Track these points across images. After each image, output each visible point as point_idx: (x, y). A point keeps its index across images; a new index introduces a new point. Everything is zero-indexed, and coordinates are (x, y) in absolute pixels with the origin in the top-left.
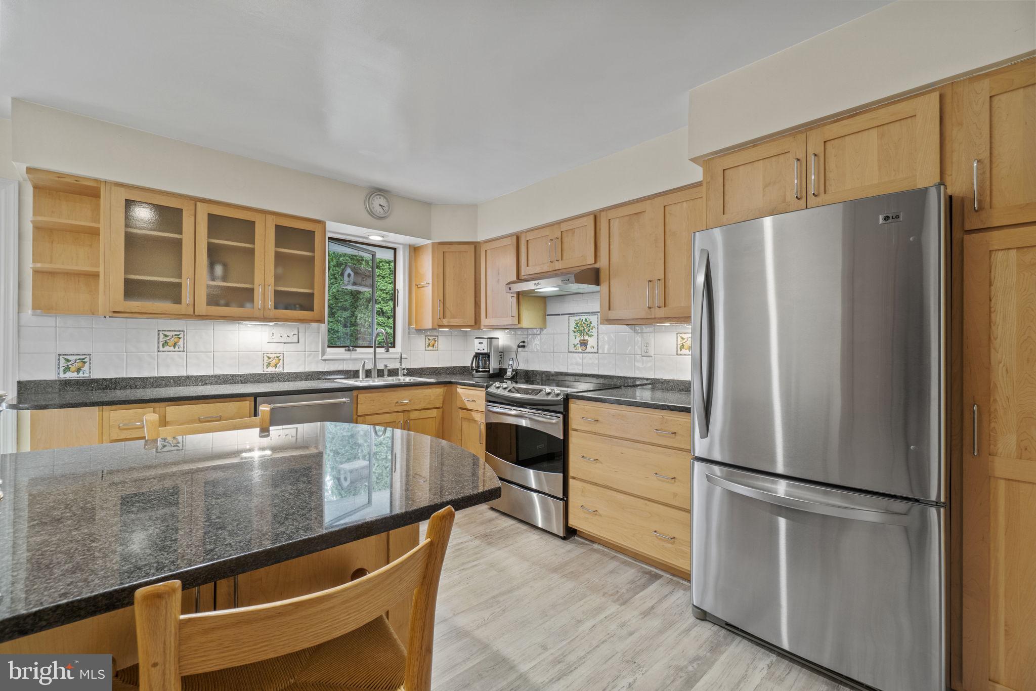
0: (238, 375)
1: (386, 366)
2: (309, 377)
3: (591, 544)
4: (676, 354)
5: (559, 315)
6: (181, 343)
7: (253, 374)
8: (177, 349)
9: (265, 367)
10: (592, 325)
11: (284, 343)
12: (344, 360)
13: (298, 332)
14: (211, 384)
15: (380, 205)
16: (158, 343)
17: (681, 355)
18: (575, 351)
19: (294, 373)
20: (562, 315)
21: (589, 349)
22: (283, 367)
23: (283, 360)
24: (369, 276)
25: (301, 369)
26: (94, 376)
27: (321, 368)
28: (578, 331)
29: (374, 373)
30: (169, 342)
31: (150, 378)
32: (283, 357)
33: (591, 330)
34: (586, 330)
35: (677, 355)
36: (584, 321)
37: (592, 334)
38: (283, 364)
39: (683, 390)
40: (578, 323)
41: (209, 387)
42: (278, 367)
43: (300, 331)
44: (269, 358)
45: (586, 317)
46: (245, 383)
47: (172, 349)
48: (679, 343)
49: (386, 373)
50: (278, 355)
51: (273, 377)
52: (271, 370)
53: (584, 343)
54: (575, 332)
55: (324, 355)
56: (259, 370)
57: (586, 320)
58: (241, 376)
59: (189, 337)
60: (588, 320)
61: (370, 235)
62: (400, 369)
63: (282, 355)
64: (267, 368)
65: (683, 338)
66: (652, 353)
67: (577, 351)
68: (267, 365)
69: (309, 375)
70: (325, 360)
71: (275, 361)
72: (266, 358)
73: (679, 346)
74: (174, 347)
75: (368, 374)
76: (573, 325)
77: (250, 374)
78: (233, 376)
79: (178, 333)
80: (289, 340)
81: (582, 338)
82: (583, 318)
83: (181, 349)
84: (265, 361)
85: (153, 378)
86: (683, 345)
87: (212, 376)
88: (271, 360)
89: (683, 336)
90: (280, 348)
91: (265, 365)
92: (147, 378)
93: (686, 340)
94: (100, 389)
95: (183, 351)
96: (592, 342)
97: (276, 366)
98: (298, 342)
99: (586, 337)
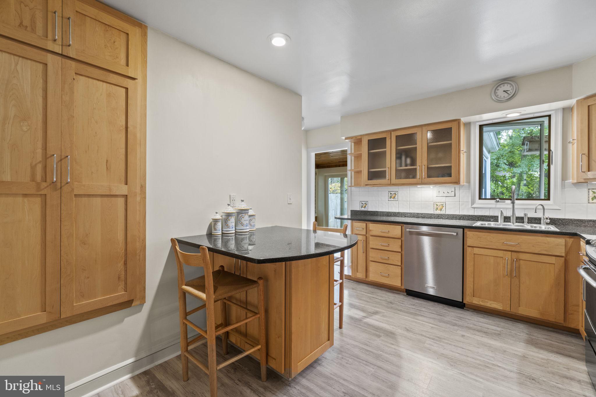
0: (420, 213)
1: (525, 215)
2: (462, 218)
6: (396, 197)
7: (428, 214)
8: (395, 200)
9: (435, 210)
11: (446, 197)
12: (490, 208)
13: (455, 190)
14: (408, 217)
15: (504, 91)
16: (388, 197)
19: (452, 215)
22: (446, 211)
23: (446, 207)
24: (537, 141)
25: (457, 213)
26: (369, 210)
27: (471, 213)
29: (513, 219)
30: (393, 196)
31: (385, 212)
32: (446, 205)
38: (446, 209)
41: (406, 218)
42: (442, 211)
43: (456, 189)
44: (437, 205)
46: (423, 218)
47: (393, 199)
49: (526, 220)
50: (443, 204)
51: (439, 216)
52: (438, 212)
55: (473, 205)
56: (431, 212)
58: (422, 214)
59: (399, 194)
61: (508, 114)
62: (542, 219)
63: (444, 204)
64: (436, 211)
68: (436, 209)
69: (462, 217)
70: (474, 208)
71: (441, 207)
72: (435, 205)
74: (394, 198)
75: (507, 219)
77: (426, 214)
78: (418, 214)
79: (395, 192)
80: (448, 195)
83: (396, 200)
84: (435, 207)
85: (386, 212)
87: (408, 213)
88: (438, 206)
90: (443, 199)
91: (435, 209)
92: (384, 212)
94: (370, 215)
95: (397, 201)
97: (441, 210)
98: (455, 196)
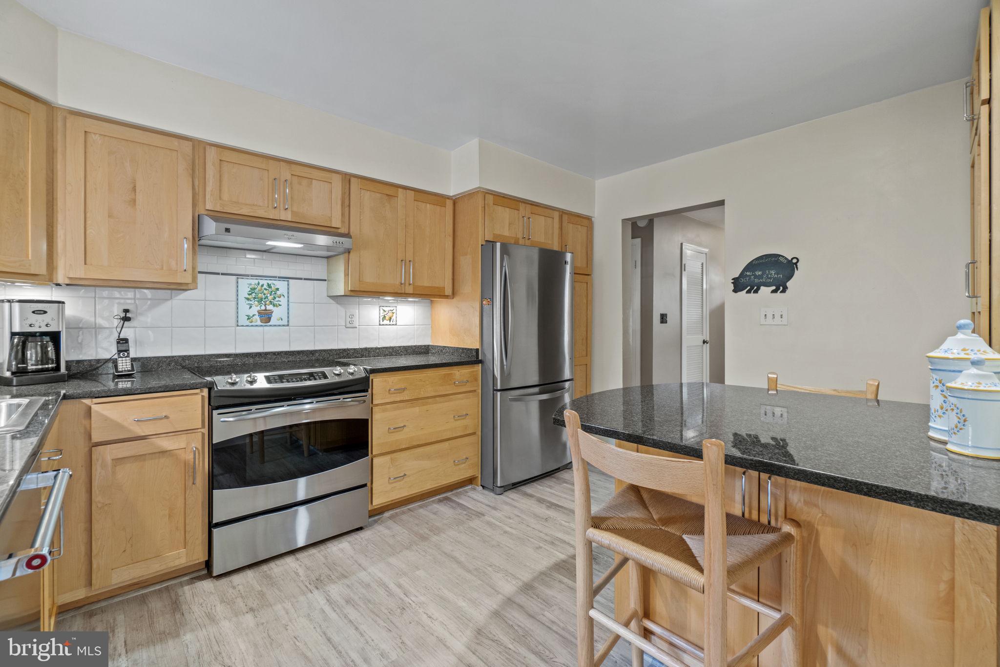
3: (381, 516)
4: (378, 324)
5: (218, 274)
10: (278, 293)
17: (383, 325)
18: (251, 324)
20: (223, 274)
21: (272, 322)
28: (255, 298)
33: (277, 299)
34: (270, 298)
35: (380, 325)
36: (265, 286)
37: (279, 303)
39: (387, 355)
40: (255, 289)
45: (270, 282)
48: (381, 315)
53: (266, 317)
54: (248, 299)
57: (269, 286)
60: (272, 286)
65: (384, 311)
66: (356, 324)
67: (253, 324)
73: (381, 317)
76: (244, 290)
81: (263, 308)
82: (265, 282)
86: (385, 317)
89: (384, 308)
93: (387, 312)
96: (278, 313)
99: (270, 307)
